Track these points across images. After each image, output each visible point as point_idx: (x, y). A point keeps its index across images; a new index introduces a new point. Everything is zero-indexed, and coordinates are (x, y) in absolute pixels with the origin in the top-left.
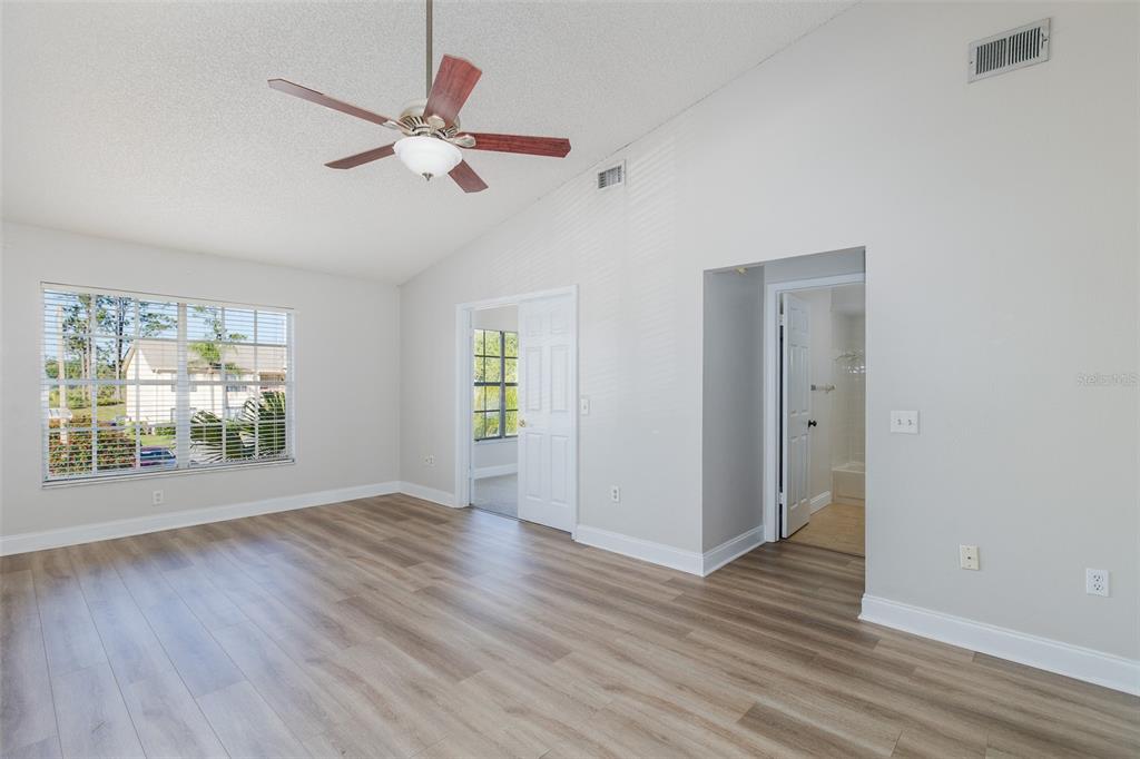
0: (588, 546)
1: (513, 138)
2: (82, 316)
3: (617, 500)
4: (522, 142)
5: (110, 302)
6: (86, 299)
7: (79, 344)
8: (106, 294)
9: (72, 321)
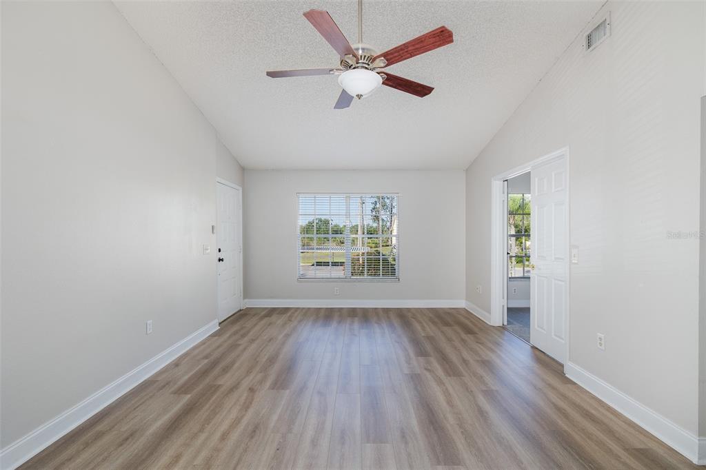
0: (575, 384)
1: (405, 46)
2: (378, 206)
3: (603, 347)
4: (413, 45)
5: (388, 198)
6: (378, 198)
7: (376, 218)
8: (385, 195)
9: (374, 209)
